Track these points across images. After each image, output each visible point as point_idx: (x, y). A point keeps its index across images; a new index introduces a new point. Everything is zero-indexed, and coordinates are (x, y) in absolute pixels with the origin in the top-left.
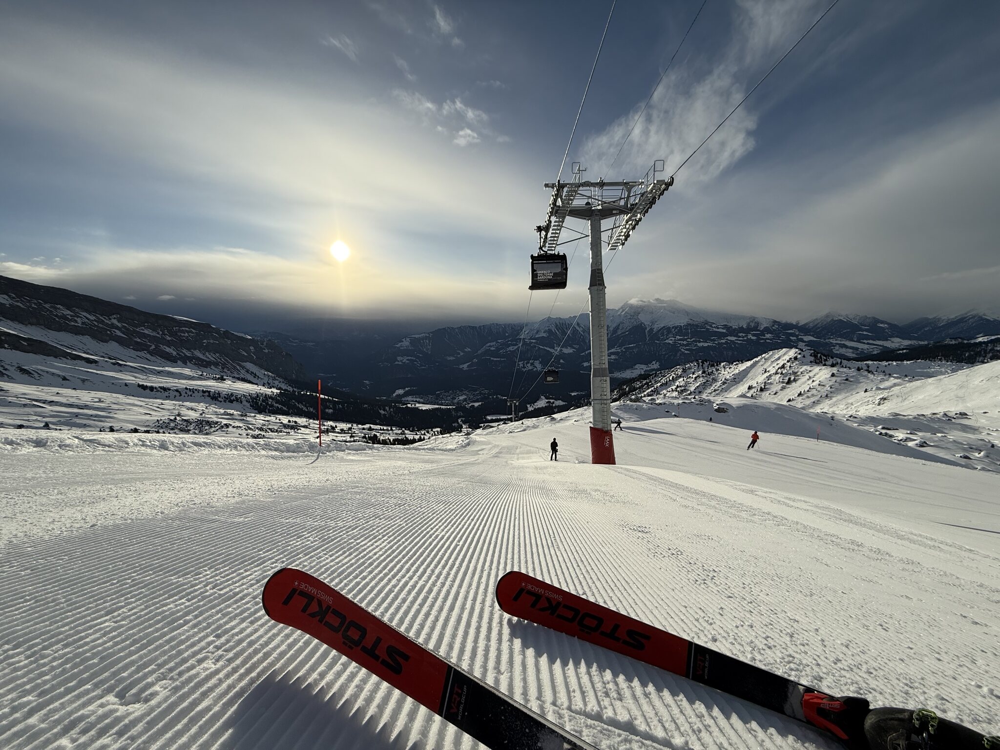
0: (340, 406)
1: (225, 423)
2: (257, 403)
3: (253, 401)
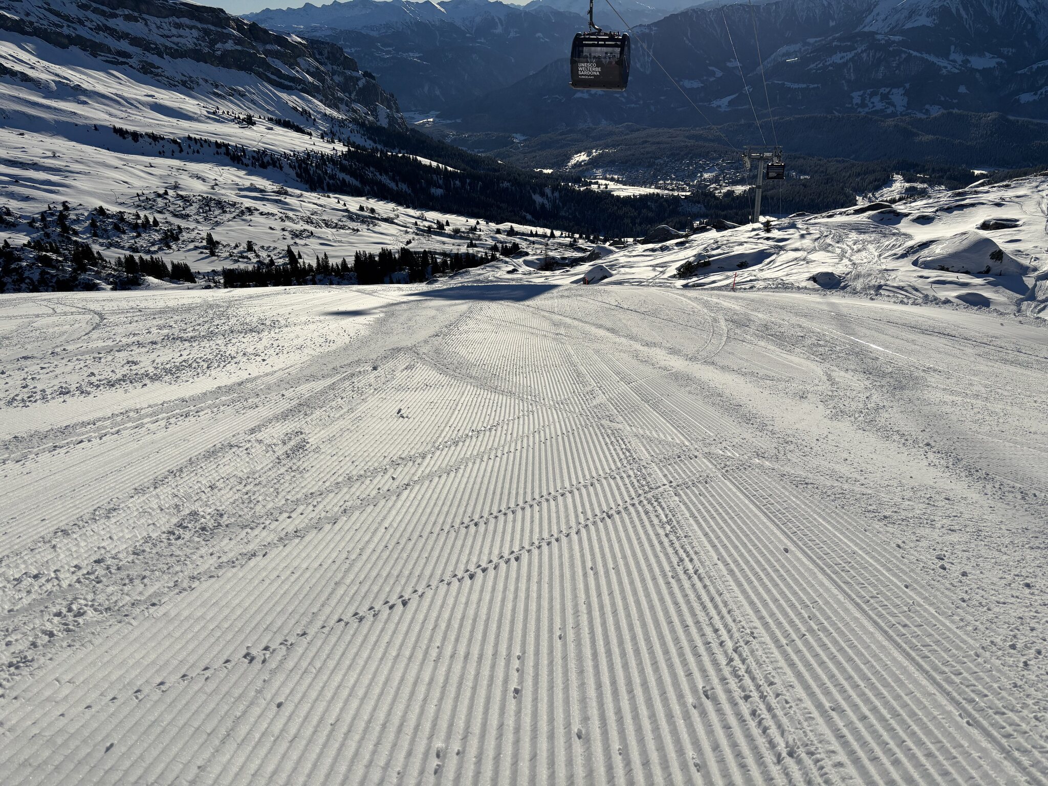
0: (457, 182)
1: (247, 206)
2: (306, 171)
3: (300, 167)
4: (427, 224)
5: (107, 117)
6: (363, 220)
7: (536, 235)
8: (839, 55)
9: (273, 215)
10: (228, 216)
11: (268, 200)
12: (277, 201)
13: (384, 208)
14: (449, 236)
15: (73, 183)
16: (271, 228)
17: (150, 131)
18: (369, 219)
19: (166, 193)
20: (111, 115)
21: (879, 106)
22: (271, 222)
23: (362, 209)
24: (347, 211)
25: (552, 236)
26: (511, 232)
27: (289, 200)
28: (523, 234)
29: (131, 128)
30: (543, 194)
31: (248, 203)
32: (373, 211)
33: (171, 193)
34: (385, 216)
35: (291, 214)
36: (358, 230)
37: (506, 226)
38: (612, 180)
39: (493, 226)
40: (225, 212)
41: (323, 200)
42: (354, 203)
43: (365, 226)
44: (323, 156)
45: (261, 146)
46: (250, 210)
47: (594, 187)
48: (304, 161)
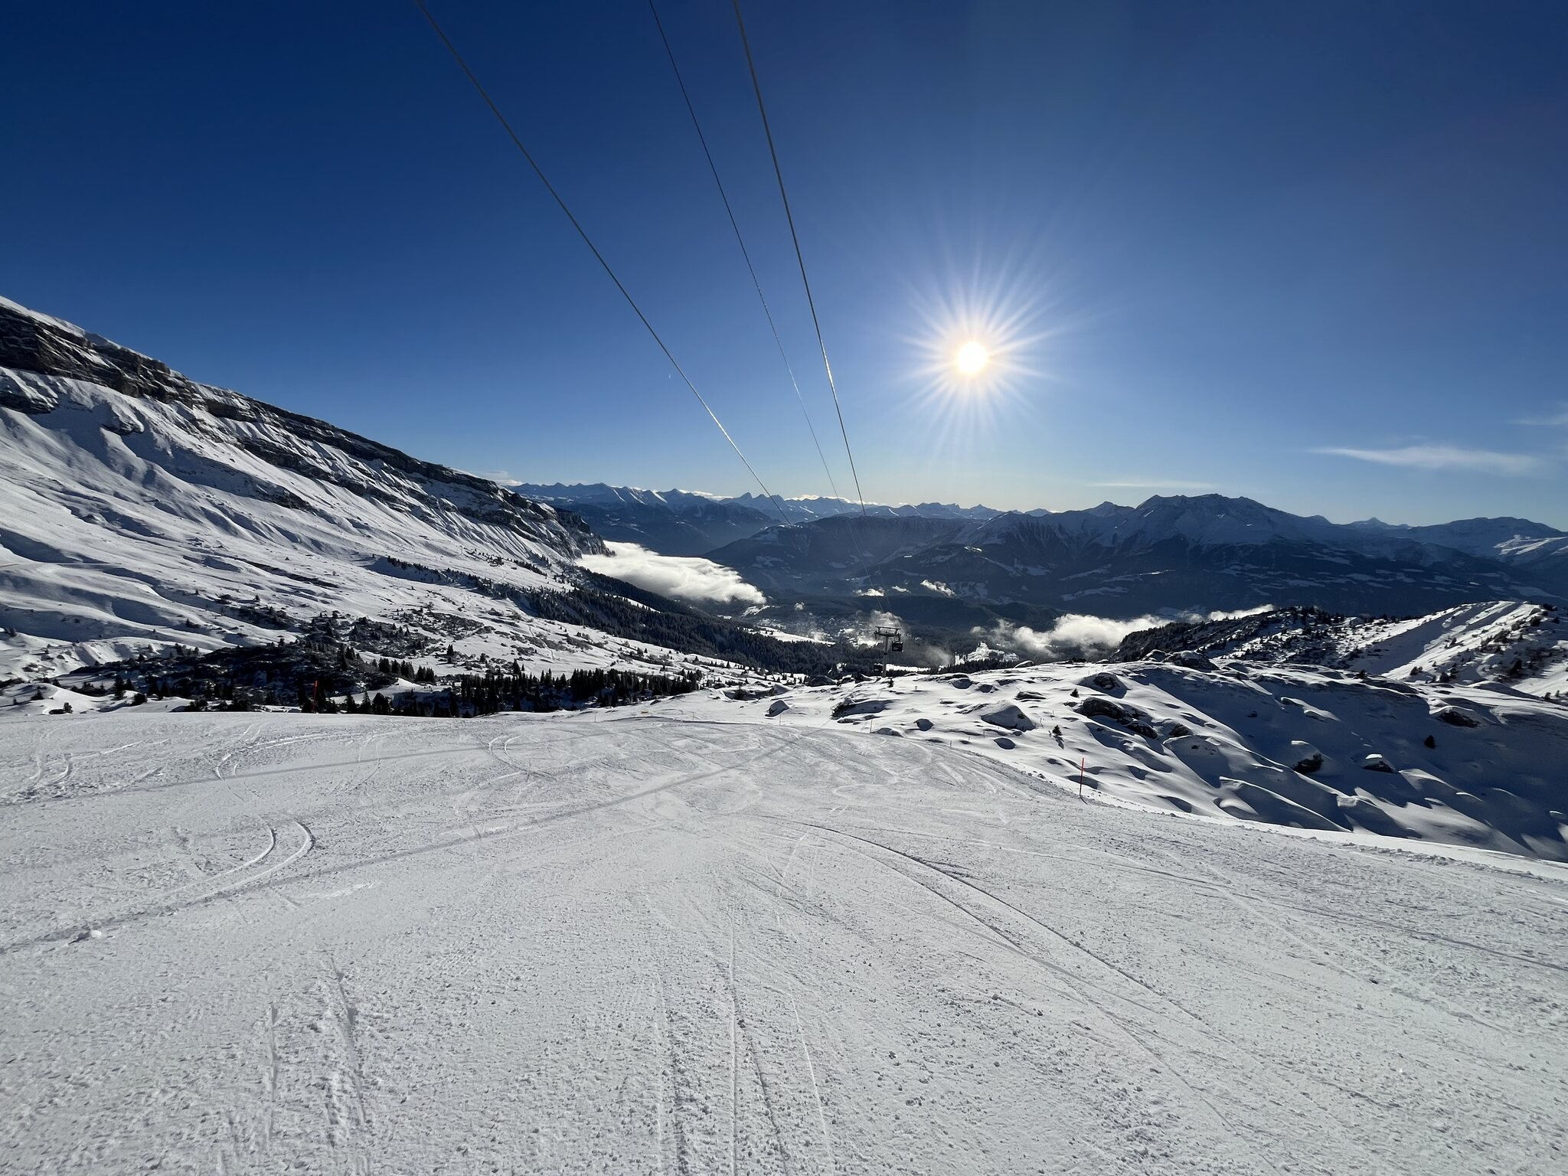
0: (657, 621)
1: (486, 625)
2: (539, 602)
3: (534, 598)
4: (629, 650)
5: (385, 550)
6: (579, 644)
7: (716, 665)
8: (940, 557)
9: (506, 634)
10: (469, 632)
11: (503, 622)
12: (510, 624)
13: (596, 635)
14: (646, 661)
15: (345, 598)
16: (502, 645)
17: (417, 562)
18: (584, 644)
19: (421, 611)
20: (388, 548)
21: (968, 593)
22: (504, 640)
23: (579, 635)
24: (566, 635)
25: (728, 667)
26: (695, 662)
27: (520, 624)
28: (705, 664)
29: (402, 559)
30: (722, 635)
31: (487, 623)
32: (587, 637)
33: (425, 611)
34: (597, 642)
35: (521, 635)
36: (573, 652)
37: (691, 657)
38: (776, 628)
39: (682, 656)
40: (466, 629)
41: (549, 626)
42: (572, 630)
43: (580, 649)
44: (553, 591)
45: (505, 581)
46: (488, 630)
47: (763, 633)
48: (538, 595)
